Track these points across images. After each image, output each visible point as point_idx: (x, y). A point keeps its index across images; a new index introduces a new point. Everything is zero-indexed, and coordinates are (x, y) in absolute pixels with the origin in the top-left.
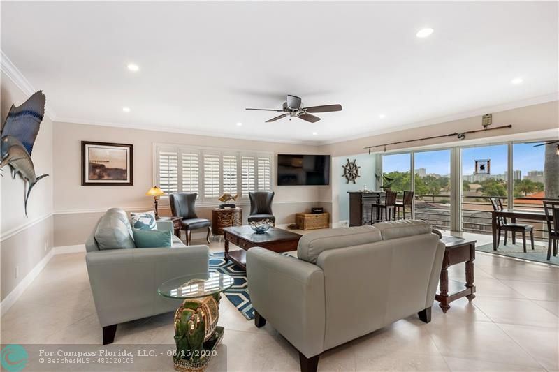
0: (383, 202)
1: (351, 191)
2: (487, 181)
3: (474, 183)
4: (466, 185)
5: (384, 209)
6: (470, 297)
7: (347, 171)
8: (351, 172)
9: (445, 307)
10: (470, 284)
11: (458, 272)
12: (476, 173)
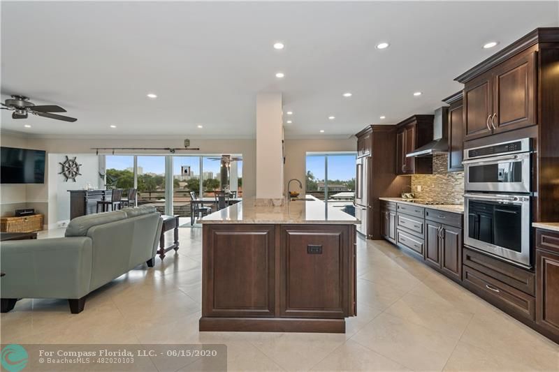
0: (108, 199)
1: (71, 190)
2: (192, 180)
3: (183, 181)
4: (177, 183)
5: (110, 206)
6: (176, 249)
7: (66, 169)
8: (70, 169)
9: (162, 257)
10: (176, 242)
11: (169, 235)
12: (182, 175)
